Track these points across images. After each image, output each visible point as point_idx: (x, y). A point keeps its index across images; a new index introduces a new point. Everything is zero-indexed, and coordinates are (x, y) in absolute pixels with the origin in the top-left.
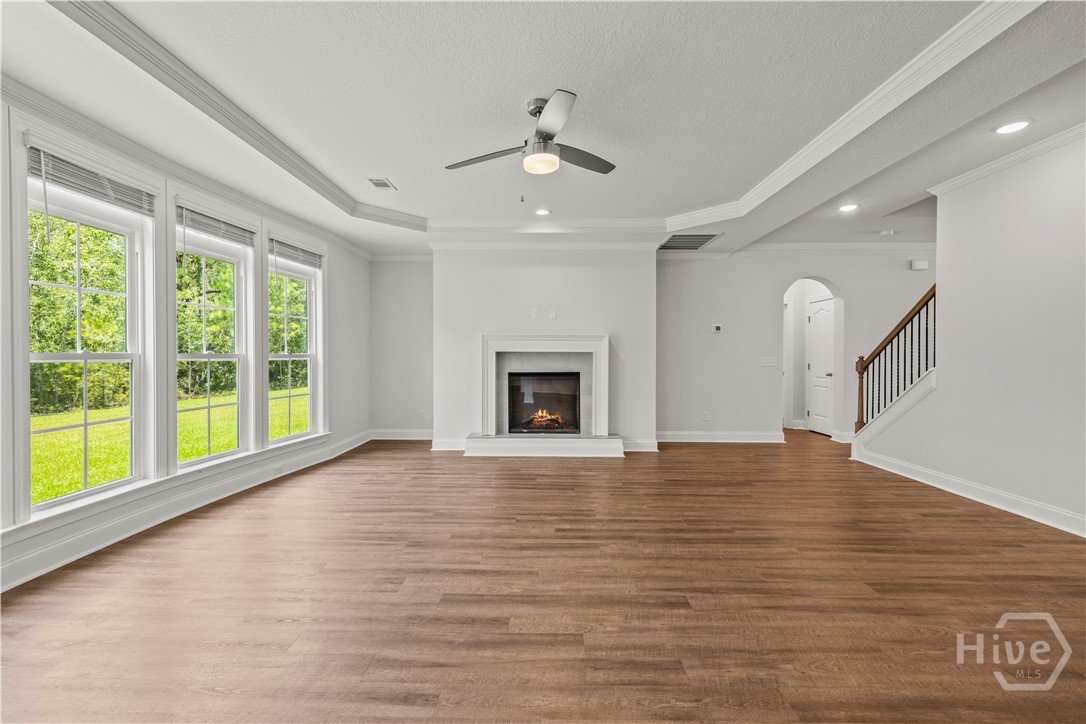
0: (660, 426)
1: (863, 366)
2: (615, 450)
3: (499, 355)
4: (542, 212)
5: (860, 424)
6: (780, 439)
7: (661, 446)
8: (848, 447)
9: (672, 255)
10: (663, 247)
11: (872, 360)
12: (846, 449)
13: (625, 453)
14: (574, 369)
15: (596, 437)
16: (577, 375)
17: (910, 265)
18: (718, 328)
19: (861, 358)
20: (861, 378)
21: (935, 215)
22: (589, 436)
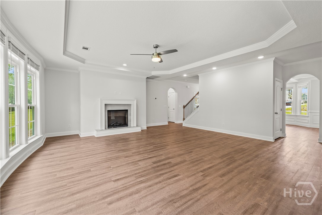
0: (147, 123)
1: (184, 107)
2: (139, 130)
3: (106, 105)
4: (125, 65)
5: (184, 119)
6: (167, 124)
7: (147, 128)
8: (182, 124)
9: (149, 80)
10: (147, 78)
11: (186, 106)
12: (181, 124)
13: (141, 130)
14: (126, 109)
15: (133, 127)
16: (127, 110)
17: (187, 87)
18: (156, 98)
19: (184, 105)
20: (184, 109)
21: (199, 79)
22: (130, 127)
